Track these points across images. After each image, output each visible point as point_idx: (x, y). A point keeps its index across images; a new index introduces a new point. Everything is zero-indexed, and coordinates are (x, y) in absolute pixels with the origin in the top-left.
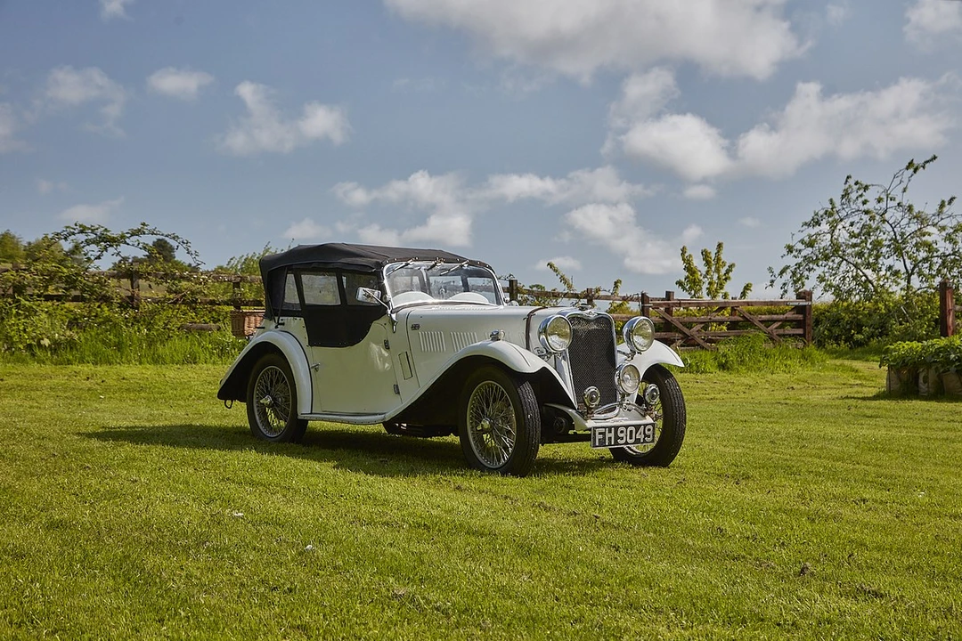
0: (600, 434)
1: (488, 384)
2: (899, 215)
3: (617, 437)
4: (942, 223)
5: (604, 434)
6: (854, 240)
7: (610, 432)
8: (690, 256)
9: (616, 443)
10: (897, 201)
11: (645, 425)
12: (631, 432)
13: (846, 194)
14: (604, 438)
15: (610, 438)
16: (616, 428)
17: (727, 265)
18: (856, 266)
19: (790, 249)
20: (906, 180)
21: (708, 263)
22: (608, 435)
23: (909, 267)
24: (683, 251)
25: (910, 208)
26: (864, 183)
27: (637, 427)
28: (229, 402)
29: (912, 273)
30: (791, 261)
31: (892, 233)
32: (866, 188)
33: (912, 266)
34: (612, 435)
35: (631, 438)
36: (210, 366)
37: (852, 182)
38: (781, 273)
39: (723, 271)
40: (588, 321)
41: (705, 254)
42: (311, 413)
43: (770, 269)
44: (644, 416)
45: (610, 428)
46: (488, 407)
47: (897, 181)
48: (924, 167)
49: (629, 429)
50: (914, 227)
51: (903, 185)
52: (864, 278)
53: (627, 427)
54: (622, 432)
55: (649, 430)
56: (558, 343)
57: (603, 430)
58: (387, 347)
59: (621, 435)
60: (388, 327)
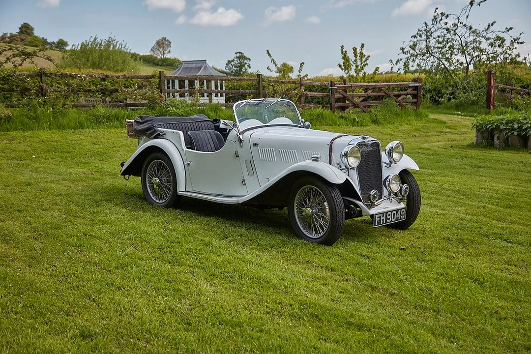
0: (378, 218)
1: (309, 187)
2: (464, 30)
3: (387, 218)
4: (488, 36)
5: (380, 217)
6: (439, 45)
7: (383, 216)
8: (346, 51)
9: (386, 222)
10: (464, 24)
11: (401, 209)
12: (394, 214)
13: (435, 19)
14: (380, 220)
15: (383, 220)
16: (387, 213)
17: (366, 57)
18: (439, 59)
19: (402, 49)
20: (468, 11)
21: (356, 55)
22: (382, 218)
23: (468, 60)
24: (342, 47)
25: (471, 28)
26: (446, 13)
27: (397, 211)
28: (127, 176)
29: (470, 64)
30: (404, 56)
31: (460, 41)
32: (447, 16)
33: (470, 60)
34: (384, 218)
35: (394, 218)
36: (91, 130)
37: (439, 12)
38: (398, 61)
39: (364, 60)
40: (367, 145)
41: (355, 49)
42: (186, 191)
43: (391, 61)
44: (400, 203)
45: (383, 213)
46: (309, 200)
47: (464, 12)
48: (479, 5)
49: (393, 212)
50: (472, 38)
51: (467, 14)
52: (443, 66)
53: (392, 212)
54: (389, 215)
55: (403, 212)
56: (353, 162)
57: (380, 215)
58: (237, 155)
59: (388, 217)
60: (238, 143)
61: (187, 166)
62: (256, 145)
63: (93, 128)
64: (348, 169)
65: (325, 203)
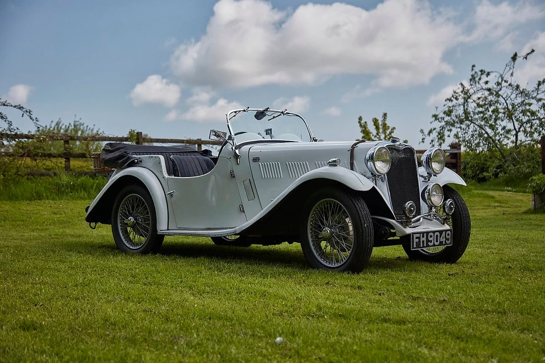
0: (417, 238)
1: (326, 201)
2: (509, 91)
3: (428, 241)
4: (538, 97)
5: (419, 238)
6: (481, 109)
7: (423, 237)
8: (366, 122)
9: (428, 245)
10: (509, 83)
11: (446, 231)
12: (437, 236)
13: (473, 79)
14: (420, 242)
15: (423, 241)
16: (427, 233)
17: (390, 128)
18: (481, 127)
19: (435, 116)
20: (512, 67)
21: (377, 128)
22: (422, 239)
23: (517, 126)
24: (360, 119)
25: (518, 87)
26: (487, 70)
27: (441, 232)
28: (93, 224)
29: (519, 131)
30: (437, 125)
31: (505, 104)
32: (488, 74)
33: (519, 126)
34: (425, 239)
35: (437, 241)
36: (51, 201)
37: (477, 69)
38: (430, 132)
39: (388, 132)
40: (398, 150)
41: (375, 121)
42: (168, 230)
43: (422, 131)
44: (444, 224)
45: (423, 233)
46: (327, 220)
47: (508, 68)
48: (526, 58)
49: (436, 234)
50: (519, 100)
51: (511, 71)
52: (486, 135)
53: (434, 232)
54: (431, 236)
55: (448, 235)
56: (382, 167)
57: (418, 235)
58: (232, 176)
59: (430, 239)
60: (233, 160)
61: (169, 196)
62: (256, 160)
63: (53, 199)
64: (374, 176)
65: (347, 220)
